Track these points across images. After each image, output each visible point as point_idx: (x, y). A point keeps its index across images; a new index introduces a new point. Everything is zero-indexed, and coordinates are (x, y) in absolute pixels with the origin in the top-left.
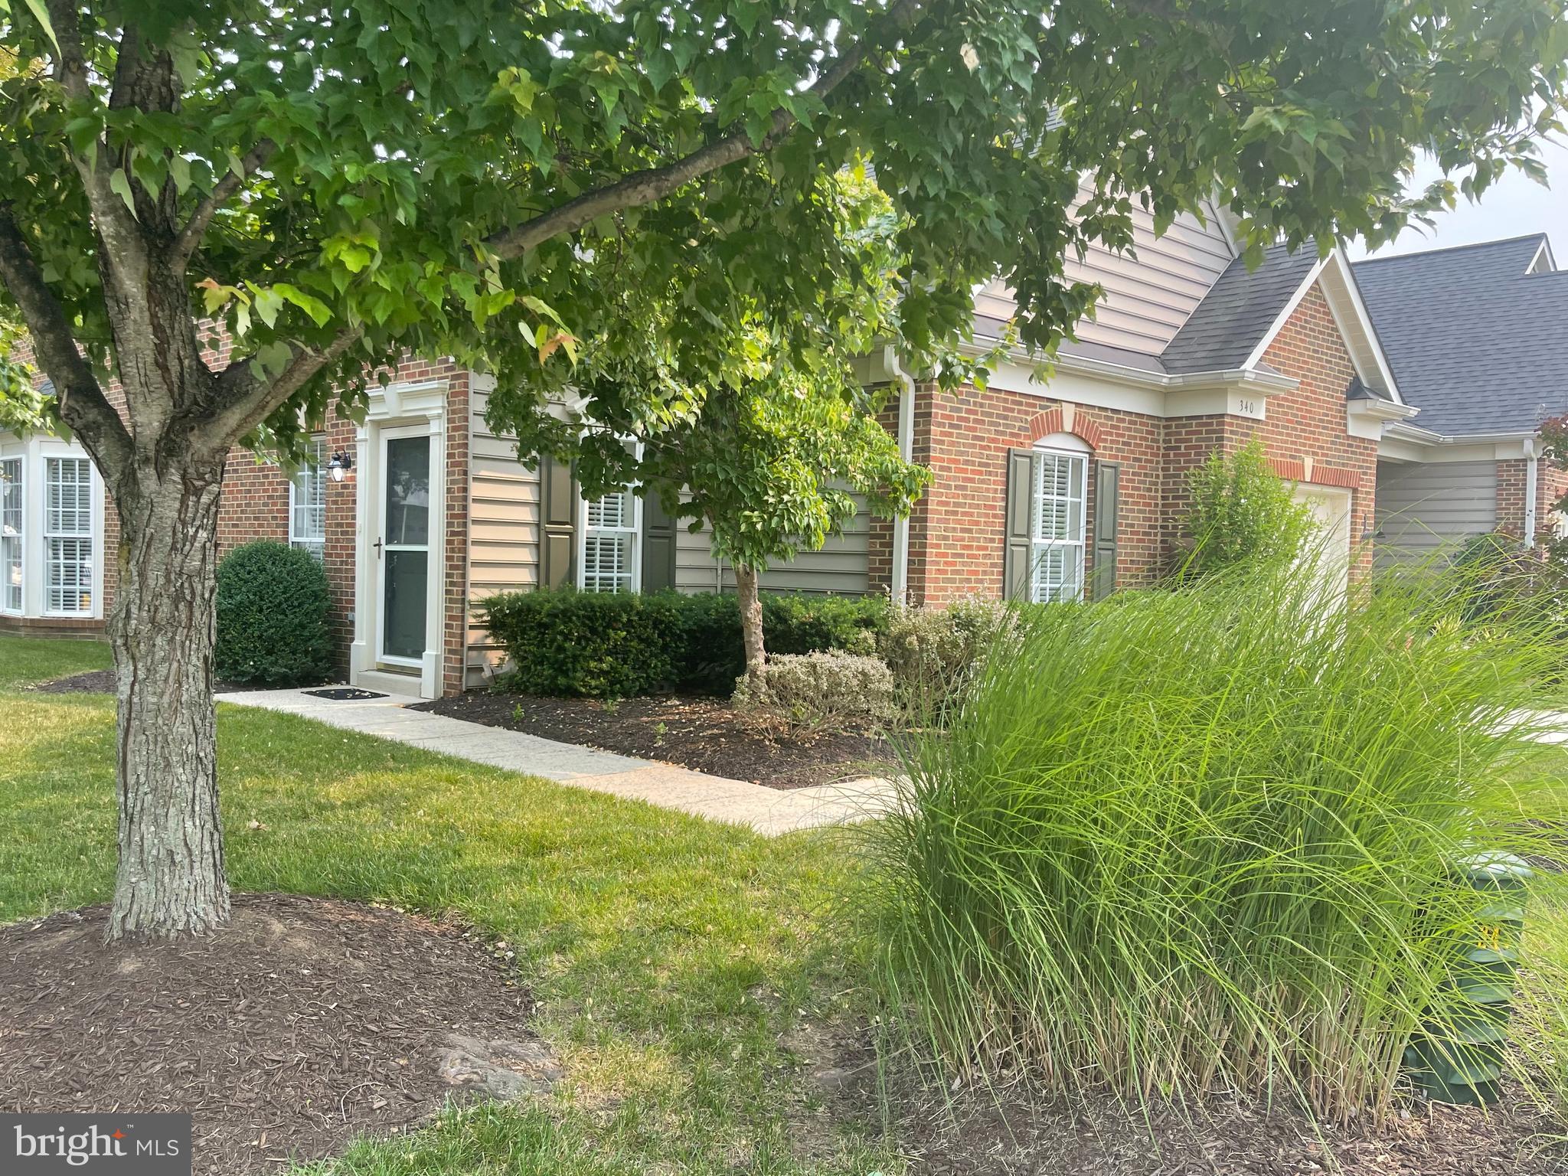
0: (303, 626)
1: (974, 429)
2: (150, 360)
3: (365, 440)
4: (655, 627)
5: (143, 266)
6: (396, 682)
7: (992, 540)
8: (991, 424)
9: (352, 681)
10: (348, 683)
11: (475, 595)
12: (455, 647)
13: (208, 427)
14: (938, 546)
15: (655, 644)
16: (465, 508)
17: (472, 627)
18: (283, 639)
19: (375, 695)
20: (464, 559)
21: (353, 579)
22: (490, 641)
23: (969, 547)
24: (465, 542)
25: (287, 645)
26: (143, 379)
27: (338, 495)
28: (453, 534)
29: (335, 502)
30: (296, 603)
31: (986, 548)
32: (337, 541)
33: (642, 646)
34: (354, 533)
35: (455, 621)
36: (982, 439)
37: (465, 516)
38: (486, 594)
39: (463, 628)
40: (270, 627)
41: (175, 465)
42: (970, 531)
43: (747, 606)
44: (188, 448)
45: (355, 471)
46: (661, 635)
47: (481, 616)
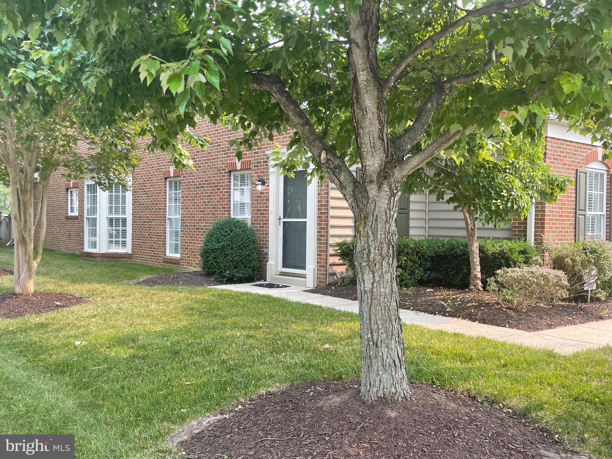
0: (249, 256)
1: (563, 160)
2: (376, 136)
3: (274, 172)
4: (417, 255)
5: (376, 93)
6: (293, 280)
7: (570, 213)
8: (570, 157)
9: (267, 280)
10: (265, 280)
11: (331, 241)
12: (322, 263)
13: (403, 166)
14: (549, 216)
15: (417, 263)
16: (327, 201)
17: (331, 255)
18: (241, 261)
19: (285, 286)
20: (327, 225)
21: (268, 234)
22: (341, 262)
23: (561, 216)
24: (327, 217)
25: (243, 264)
26: (372, 145)
27: (258, 197)
28: (321, 213)
29: (257, 200)
30: (246, 245)
31: (568, 216)
32: (258, 217)
33: (412, 264)
34: (268, 214)
35: (322, 253)
36: (566, 164)
37: (327, 205)
38: (340, 240)
39: (327, 256)
40: (236, 256)
41: (386, 183)
42: (561, 208)
43: (472, 245)
44: (393, 175)
45: (268, 186)
46: (419, 259)
47: (337, 250)
